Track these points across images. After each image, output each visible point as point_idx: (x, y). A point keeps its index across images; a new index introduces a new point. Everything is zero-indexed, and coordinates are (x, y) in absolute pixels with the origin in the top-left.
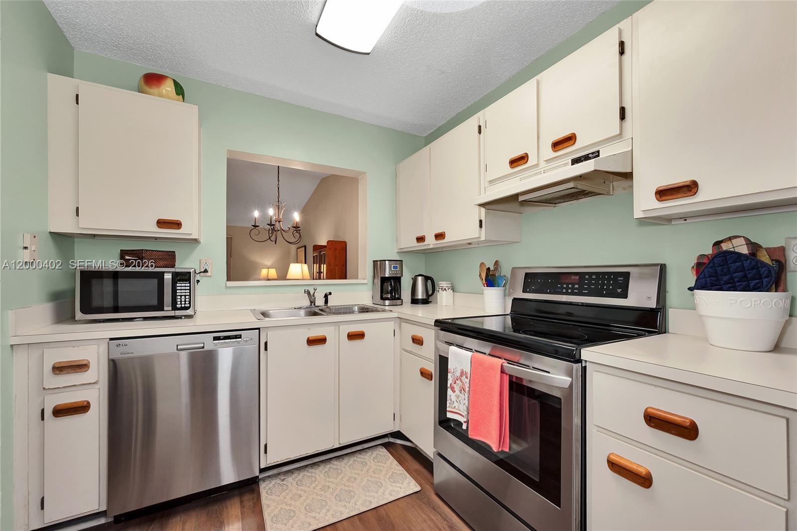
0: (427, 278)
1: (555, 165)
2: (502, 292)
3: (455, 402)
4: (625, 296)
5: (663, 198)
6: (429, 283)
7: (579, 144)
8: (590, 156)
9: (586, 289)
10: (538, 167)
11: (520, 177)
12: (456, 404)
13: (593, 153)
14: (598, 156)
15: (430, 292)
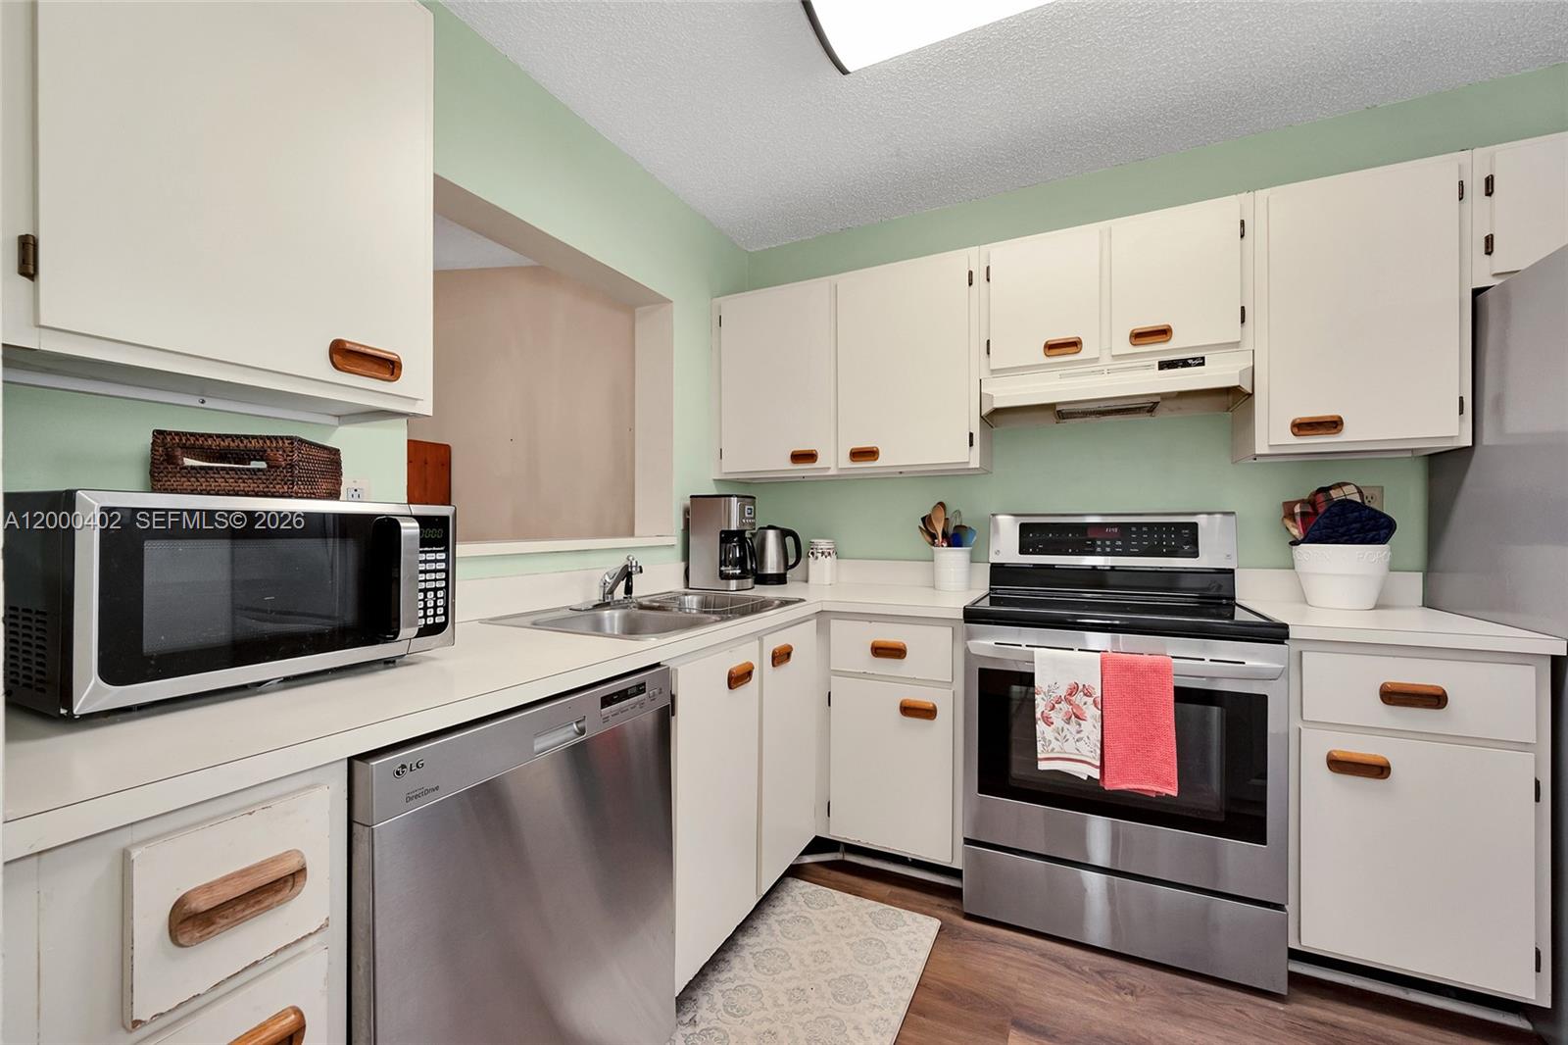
0: (784, 533)
1: (1129, 365)
2: (968, 556)
3: (1054, 741)
4: (1195, 554)
5: (1301, 433)
6: (790, 541)
7: (1175, 342)
8: (1190, 361)
9: (1134, 547)
10: (1096, 362)
11: (1061, 372)
12: (1055, 744)
13: (1194, 359)
14: (1203, 364)
15: (791, 561)
